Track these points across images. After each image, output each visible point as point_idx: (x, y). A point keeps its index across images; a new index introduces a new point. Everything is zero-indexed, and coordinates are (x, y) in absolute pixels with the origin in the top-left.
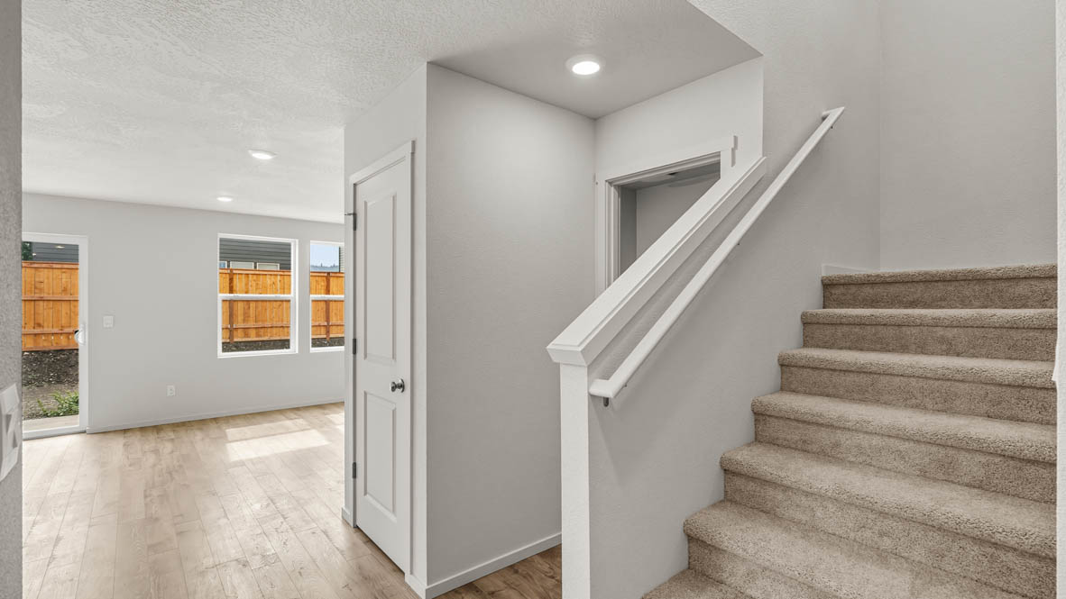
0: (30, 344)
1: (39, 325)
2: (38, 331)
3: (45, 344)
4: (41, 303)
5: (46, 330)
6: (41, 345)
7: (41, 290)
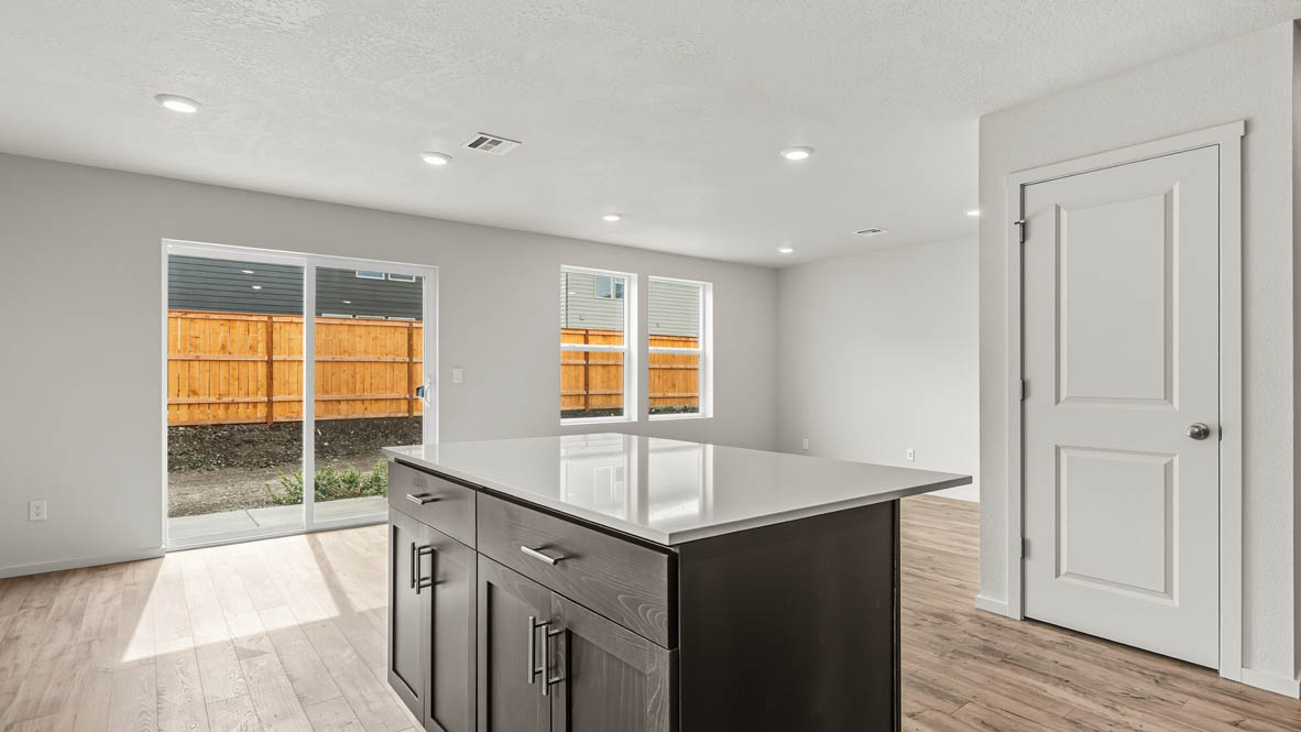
0: (183, 416)
1: (195, 393)
2: (193, 400)
3: (201, 417)
4: (197, 363)
5: (202, 399)
6: (196, 418)
7: (196, 347)
